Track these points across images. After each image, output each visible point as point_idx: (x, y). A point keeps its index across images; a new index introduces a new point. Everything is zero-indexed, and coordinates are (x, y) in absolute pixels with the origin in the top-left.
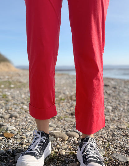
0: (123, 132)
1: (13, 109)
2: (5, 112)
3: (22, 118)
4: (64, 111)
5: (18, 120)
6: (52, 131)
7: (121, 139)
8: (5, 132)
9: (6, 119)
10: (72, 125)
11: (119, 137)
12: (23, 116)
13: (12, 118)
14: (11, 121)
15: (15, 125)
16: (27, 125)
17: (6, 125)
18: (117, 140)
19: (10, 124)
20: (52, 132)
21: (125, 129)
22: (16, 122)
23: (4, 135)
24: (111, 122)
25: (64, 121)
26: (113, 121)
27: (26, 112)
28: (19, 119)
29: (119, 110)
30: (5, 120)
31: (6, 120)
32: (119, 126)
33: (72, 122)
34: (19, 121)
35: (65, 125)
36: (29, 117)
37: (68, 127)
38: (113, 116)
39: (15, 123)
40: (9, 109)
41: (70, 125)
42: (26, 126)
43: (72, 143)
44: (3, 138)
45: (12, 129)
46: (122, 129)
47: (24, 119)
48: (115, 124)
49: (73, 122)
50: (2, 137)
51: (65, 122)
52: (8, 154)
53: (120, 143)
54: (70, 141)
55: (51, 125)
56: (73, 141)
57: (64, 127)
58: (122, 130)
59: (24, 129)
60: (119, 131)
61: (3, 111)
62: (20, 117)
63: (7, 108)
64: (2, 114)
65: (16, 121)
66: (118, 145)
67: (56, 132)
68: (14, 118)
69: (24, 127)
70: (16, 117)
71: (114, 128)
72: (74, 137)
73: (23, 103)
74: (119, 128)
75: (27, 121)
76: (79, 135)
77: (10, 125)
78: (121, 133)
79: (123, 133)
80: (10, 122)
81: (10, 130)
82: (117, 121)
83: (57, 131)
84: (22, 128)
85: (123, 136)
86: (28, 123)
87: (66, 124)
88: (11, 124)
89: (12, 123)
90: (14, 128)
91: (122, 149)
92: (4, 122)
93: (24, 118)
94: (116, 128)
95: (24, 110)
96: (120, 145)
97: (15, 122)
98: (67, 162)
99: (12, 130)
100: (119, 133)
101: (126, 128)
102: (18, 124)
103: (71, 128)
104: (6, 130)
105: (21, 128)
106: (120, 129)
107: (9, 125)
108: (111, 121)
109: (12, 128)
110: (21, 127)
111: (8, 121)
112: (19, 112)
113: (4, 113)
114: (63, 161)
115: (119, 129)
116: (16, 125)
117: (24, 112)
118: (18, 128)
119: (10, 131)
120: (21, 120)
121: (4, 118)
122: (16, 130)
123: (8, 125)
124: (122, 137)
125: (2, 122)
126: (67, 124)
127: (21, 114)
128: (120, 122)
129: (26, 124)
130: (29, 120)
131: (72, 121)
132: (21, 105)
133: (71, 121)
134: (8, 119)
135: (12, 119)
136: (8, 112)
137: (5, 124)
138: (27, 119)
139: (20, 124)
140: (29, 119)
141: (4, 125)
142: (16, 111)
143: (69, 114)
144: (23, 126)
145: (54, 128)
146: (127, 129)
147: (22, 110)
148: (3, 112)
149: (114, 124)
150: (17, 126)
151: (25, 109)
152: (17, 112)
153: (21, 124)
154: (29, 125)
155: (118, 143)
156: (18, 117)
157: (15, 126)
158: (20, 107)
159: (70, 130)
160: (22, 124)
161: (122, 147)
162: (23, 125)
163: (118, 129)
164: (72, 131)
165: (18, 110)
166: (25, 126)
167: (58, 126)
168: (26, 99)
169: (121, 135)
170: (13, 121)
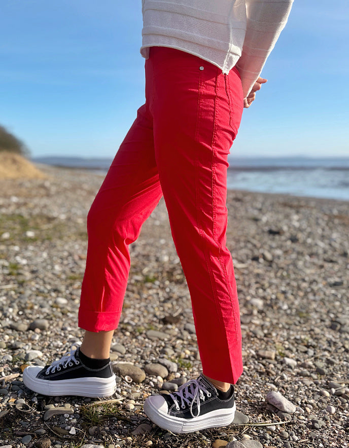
0: (264, 365)
1: (36, 307)
2: (18, 314)
3: (55, 329)
4: (149, 313)
5: (46, 335)
6: (116, 362)
7: (252, 380)
8: (22, 363)
9: (22, 333)
10: (159, 347)
11: (251, 376)
12: (58, 325)
13: (33, 330)
14: (33, 337)
15: (40, 348)
16: (66, 348)
17: (23, 348)
18: (244, 381)
19: (30, 344)
20: (116, 364)
21: (270, 358)
22: (44, 340)
23: (21, 370)
24: (246, 340)
25: (145, 338)
26: (252, 339)
27: (63, 314)
28: (49, 333)
29: (280, 308)
30: (20, 334)
31: (23, 336)
32: (261, 353)
33: (160, 341)
34: (50, 337)
35: (146, 347)
36: (69, 329)
37: (151, 353)
38: (256, 326)
39: (42, 342)
40: (26, 308)
41: (156, 346)
42: (64, 349)
43: (152, 387)
44: (20, 376)
45: (36, 356)
46: (264, 358)
47: (59, 333)
48: (254, 347)
49: (163, 340)
50: (18, 374)
51: (147, 340)
52: (31, 406)
53: (247, 389)
54: (148, 384)
55: (115, 348)
56: (154, 383)
57: (142, 351)
58: (264, 362)
59: (60, 356)
60: (256, 362)
61: (13, 311)
62: (52, 327)
63: (23, 306)
64: (13, 319)
65: (44, 337)
66: (241, 393)
67: (124, 365)
68: (38, 330)
69: (60, 353)
70: (43, 328)
71: (248, 356)
72: (157, 375)
73: (56, 290)
74: (258, 355)
75: (66, 337)
76: (169, 371)
77: (31, 347)
78: (259, 368)
79: (263, 367)
80: (31, 340)
81: (32, 358)
82: (261, 340)
83: (125, 363)
84: (56, 355)
85: (261, 374)
86: (68, 344)
87: (147, 345)
88: (33, 344)
89: (35, 343)
90: (40, 354)
91: (246, 401)
92: (17, 339)
93: (58, 329)
94: (253, 357)
95: (59, 310)
96: (246, 393)
97: (41, 340)
98: (135, 422)
99: (37, 360)
100: (255, 368)
101: (273, 357)
102: (47, 343)
103: (158, 354)
104: (24, 358)
105: (54, 355)
106: (261, 359)
107: (29, 348)
108: (249, 339)
109: (36, 354)
110: (54, 352)
111: (26, 338)
112: (48, 315)
113: (18, 318)
114: (127, 421)
115: (258, 357)
116: (43, 348)
117: (60, 315)
118: (48, 355)
119: (32, 361)
120: (53, 334)
121: (17, 330)
122: (44, 359)
123: (27, 348)
124: (256, 375)
125: (15, 339)
126: (150, 346)
127: (54, 319)
128: (267, 342)
129: (64, 344)
130: (70, 336)
131: (162, 338)
132: (54, 294)
133: (160, 339)
134: (27, 333)
135: (33, 333)
136: (24, 314)
137: (21, 346)
138: (67, 332)
139: (52, 345)
140: (70, 333)
141: (19, 348)
142: (42, 313)
143: (158, 321)
144: (58, 350)
145: (120, 355)
146: (276, 358)
147: (54, 309)
148: (14, 315)
149: (252, 345)
150: (46, 350)
151: (61, 306)
152: (45, 315)
153: (54, 346)
154: (70, 347)
155: (243, 389)
156: (47, 329)
157: (41, 350)
158: (51, 303)
159: (154, 359)
160: (55, 344)
161: (246, 398)
162: (57, 347)
163: (256, 357)
164: (155, 363)
165: (46, 310)
166: (62, 349)
167: (130, 350)
168: (63, 276)
169: (257, 371)
170: (37, 337)
